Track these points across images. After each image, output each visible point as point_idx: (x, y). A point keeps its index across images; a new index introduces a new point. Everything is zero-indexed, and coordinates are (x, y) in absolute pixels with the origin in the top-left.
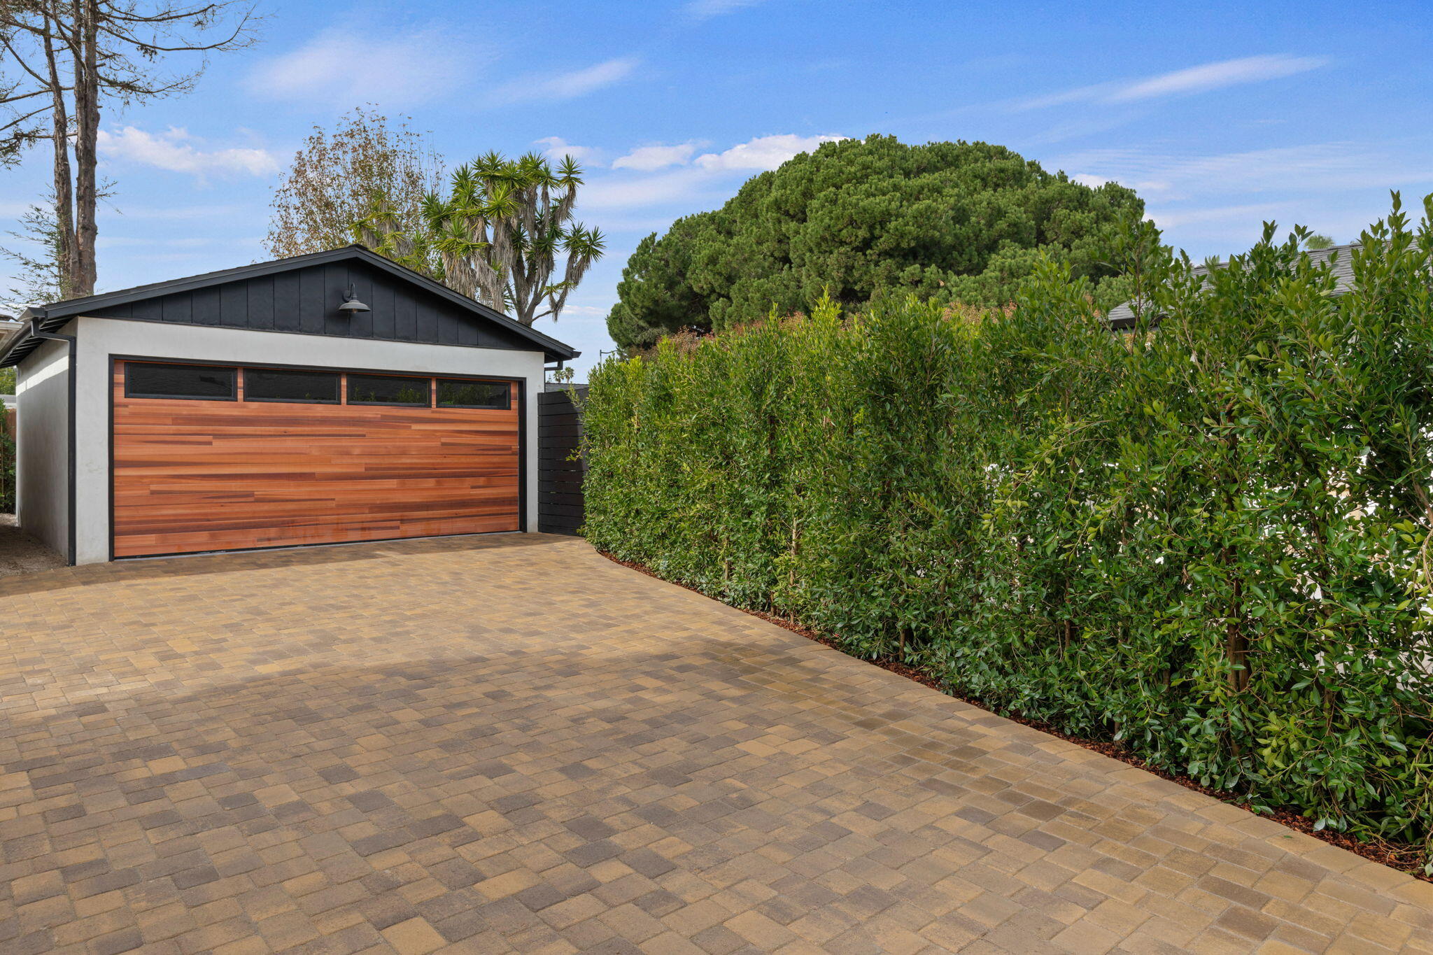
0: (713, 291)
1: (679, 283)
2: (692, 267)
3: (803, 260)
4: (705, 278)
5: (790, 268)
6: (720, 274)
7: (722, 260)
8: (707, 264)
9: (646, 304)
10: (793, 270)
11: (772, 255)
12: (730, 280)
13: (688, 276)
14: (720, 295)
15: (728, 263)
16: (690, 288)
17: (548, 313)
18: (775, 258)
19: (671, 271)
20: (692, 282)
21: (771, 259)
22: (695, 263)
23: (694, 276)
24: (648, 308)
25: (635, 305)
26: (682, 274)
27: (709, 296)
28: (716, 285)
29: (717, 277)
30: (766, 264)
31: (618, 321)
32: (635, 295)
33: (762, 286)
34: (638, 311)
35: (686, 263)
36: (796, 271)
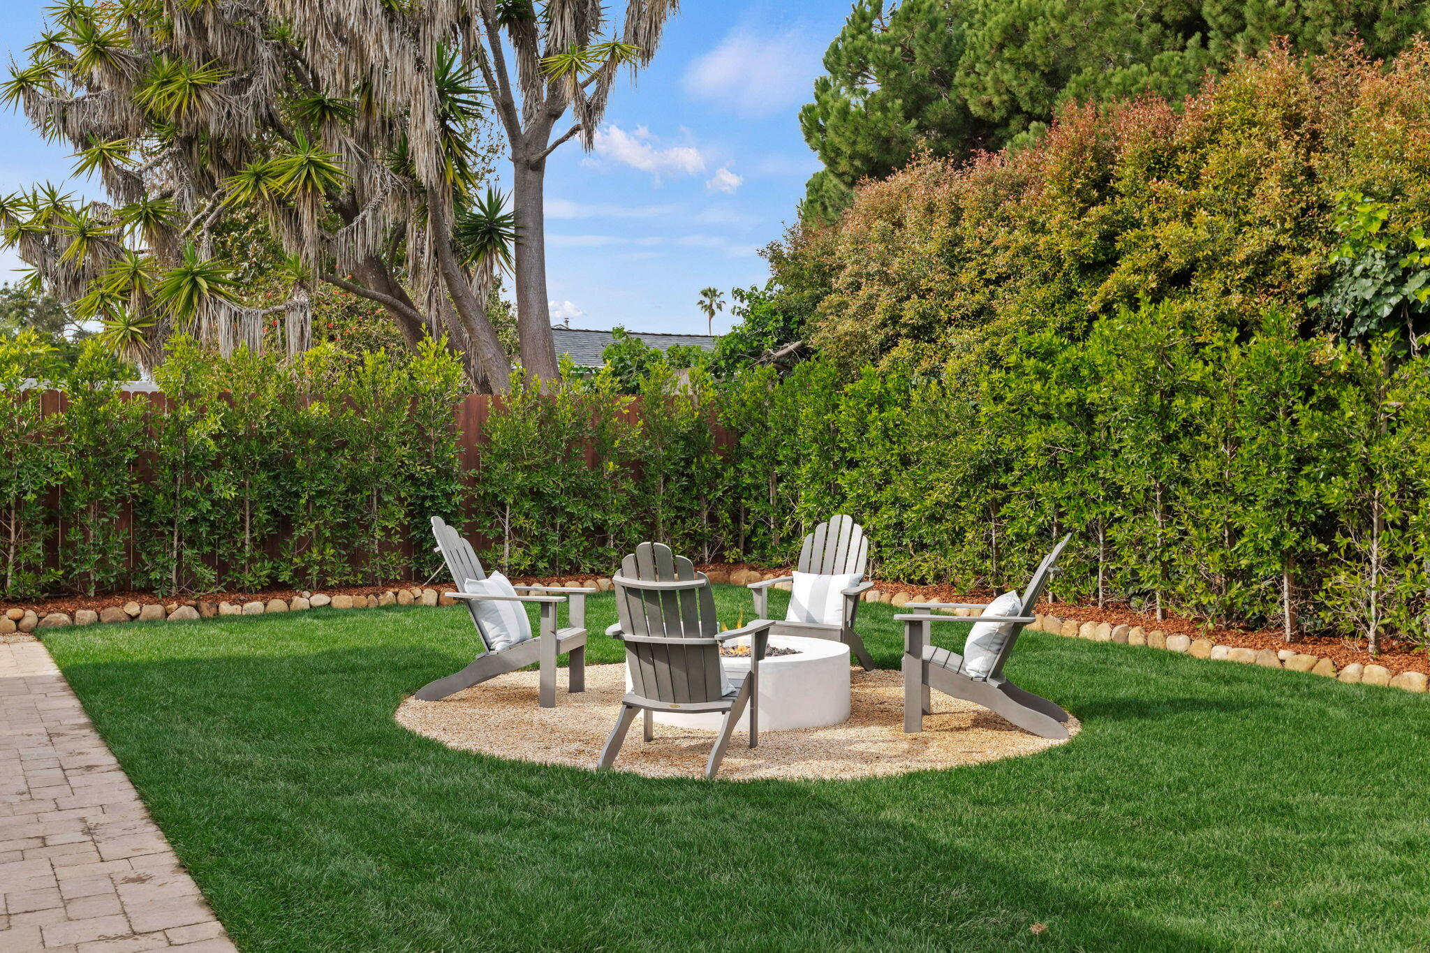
0: (1014, 108)
1: (939, 97)
2: (964, 60)
3: (1239, 16)
4: (997, 80)
5: (1204, 43)
6: (1031, 66)
7: (1036, 31)
8: (1001, 47)
9: (861, 147)
10: (1212, 44)
11: (1157, 18)
12: (1055, 78)
13: (956, 80)
14: (1030, 117)
15: (1050, 39)
16: (964, 109)
17: (573, 132)
18: (1166, 26)
19: (919, 70)
20: (965, 93)
21: (1156, 28)
22: (973, 48)
23: (973, 78)
24: (866, 158)
25: (838, 152)
26: (944, 79)
27: (1005, 123)
28: (1022, 93)
29: (1024, 74)
30: (1145, 40)
31: (818, 206)
32: (836, 128)
33: (1136, 82)
34: (844, 165)
35: (952, 52)
36: (1222, 47)
